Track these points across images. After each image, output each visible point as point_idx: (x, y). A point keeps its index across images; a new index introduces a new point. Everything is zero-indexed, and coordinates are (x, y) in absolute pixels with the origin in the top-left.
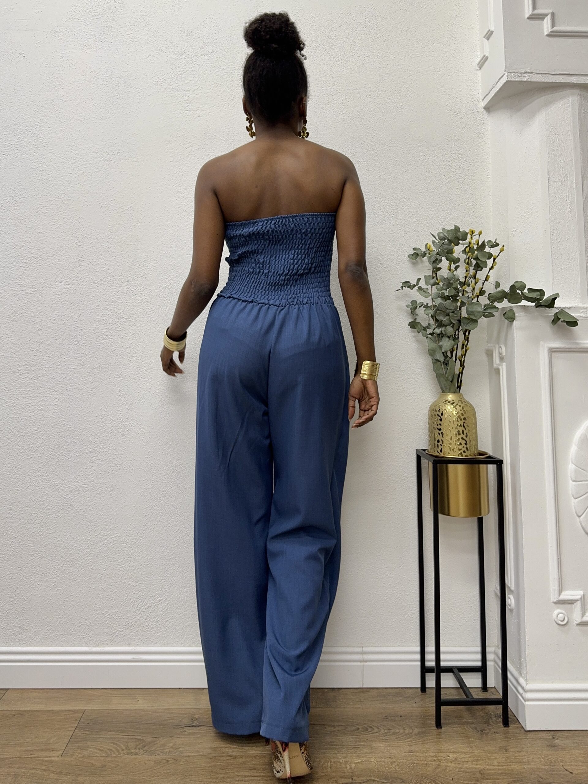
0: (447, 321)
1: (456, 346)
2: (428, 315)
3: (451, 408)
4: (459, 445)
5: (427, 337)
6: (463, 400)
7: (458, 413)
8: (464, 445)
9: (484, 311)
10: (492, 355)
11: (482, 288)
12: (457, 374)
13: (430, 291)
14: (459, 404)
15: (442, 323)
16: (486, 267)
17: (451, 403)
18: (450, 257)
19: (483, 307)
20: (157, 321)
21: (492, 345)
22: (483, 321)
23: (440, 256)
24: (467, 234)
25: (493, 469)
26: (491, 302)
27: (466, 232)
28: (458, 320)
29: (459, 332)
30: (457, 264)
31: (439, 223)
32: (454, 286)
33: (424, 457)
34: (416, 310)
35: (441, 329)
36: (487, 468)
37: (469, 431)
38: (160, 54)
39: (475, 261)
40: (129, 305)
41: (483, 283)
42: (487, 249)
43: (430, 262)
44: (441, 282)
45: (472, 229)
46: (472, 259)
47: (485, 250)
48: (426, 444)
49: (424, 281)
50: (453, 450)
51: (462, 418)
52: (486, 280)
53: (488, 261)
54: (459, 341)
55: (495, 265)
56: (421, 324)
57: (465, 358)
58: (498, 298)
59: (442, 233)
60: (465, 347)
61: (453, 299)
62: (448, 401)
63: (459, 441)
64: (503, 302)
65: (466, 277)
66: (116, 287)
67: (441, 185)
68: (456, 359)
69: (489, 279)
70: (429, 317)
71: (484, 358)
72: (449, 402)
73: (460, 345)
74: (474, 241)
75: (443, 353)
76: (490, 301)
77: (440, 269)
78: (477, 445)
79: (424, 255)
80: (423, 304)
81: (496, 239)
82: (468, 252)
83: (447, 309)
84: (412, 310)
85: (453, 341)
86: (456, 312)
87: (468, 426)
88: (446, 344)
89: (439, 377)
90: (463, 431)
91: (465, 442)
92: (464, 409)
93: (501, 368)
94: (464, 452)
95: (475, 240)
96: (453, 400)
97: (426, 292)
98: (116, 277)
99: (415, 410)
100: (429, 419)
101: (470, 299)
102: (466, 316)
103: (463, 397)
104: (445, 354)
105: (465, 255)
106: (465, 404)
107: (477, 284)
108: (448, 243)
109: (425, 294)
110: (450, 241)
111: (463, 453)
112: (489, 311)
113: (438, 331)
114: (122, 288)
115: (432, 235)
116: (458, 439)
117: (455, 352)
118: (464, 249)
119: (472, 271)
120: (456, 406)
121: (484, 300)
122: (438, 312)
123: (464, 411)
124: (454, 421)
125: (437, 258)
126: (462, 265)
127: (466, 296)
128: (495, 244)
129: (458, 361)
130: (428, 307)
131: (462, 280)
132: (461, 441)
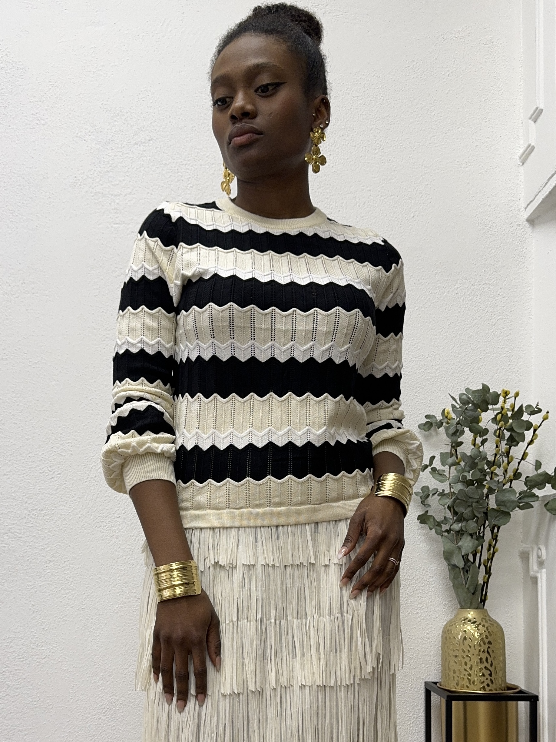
0: (469, 514)
1: (480, 548)
2: (444, 506)
3: (472, 629)
4: (481, 676)
5: (442, 536)
6: (487, 618)
7: (481, 634)
8: (487, 676)
9: (520, 501)
10: (528, 559)
11: (518, 469)
12: (481, 584)
13: (447, 474)
14: (482, 624)
15: (462, 516)
16: (523, 441)
17: (472, 622)
18: (474, 427)
19: (518, 495)
20: (81, 513)
21: (528, 546)
22: (517, 514)
23: (462, 426)
24: (499, 395)
25: (525, 708)
26: (529, 489)
27: (497, 393)
28: (484, 513)
29: (484, 528)
30: (484, 437)
31: (461, 381)
32: (479, 467)
33: (434, 692)
34: (428, 499)
35: (460, 525)
36: (517, 705)
37: (495, 658)
38: (77, 142)
39: (509, 433)
40: (43, 492)
41: (519, 463)
42: (525, 417)
43: (447, 434)
44: (462, 461)
45: (506, 389)
46: (505, 431)
47: (522, 418)
48: (437, 676)
49: (440, 460)
50: (473, 683)
51: (487, 642)
52: (523, 458)
53: (526, 432)
54: (484, 541)
55: (535, 439)
56: (434, 518)
57: (491, 562)
58: (537, 482)
59: (465, 394)
60: (492, 549)
61: (478, 484)
62: (468, 619)
63: (482, 672)
64: (545, 489)
65: (496, 455)
66: (25, 468)
67: (465, 329)
68: (480, 565)
69: (527, 457)
70: (445, 509)
71: (518, 562)
72: (470, 621)
73: (486, 545)
74: (507, 406)
75: (463, 556)
76: (527, 487)
77: (461, 443)
78: (505, 676)
79: (440, 424)
80: (437, 491)
81: (538, 403)
82: (500, 421)
83: (470, 497)
84: (423, 500)
85: (477, 540)
86: (481, 501)
87: (493, 651)
88: (467, 544)
89: (458, 588)
90: (487, 659)
91: (490, 673)
92: (489, 630)
93: (539, 575)
94: (488, 685)
95: (509, 404)
96: (475, 618)
97: (441, 475)
98: (24, 455)
99: (424, 632)
100: (442, 642)
101: (501, 485)
102: (495, 507)
103: (488, 614)
104: (465, 558)
105: (495, 425)
106: (490, 624)
107: (511, 463)
108: (472, 408)
109: (441, 478)
110: (476, 406)
111: (486, 686)
112: (526, 500)
113: (457, 527)
114: (32, 469)
115: (452, 397)
116: (480, 669)
117: (478, 555)
118: (494, 416)
119: (504, 446)
120: (478, 626)
121: (519, 486)
122: (457, 501)
123: (489, 632)
124: (476, 646)
125: (458, 428)
126: (491, 439)
127: (495, 481)
128: (536, 409)
129: (482, 567)
130: (445, 495)
131: (491, 458)
132: (484, 671)
